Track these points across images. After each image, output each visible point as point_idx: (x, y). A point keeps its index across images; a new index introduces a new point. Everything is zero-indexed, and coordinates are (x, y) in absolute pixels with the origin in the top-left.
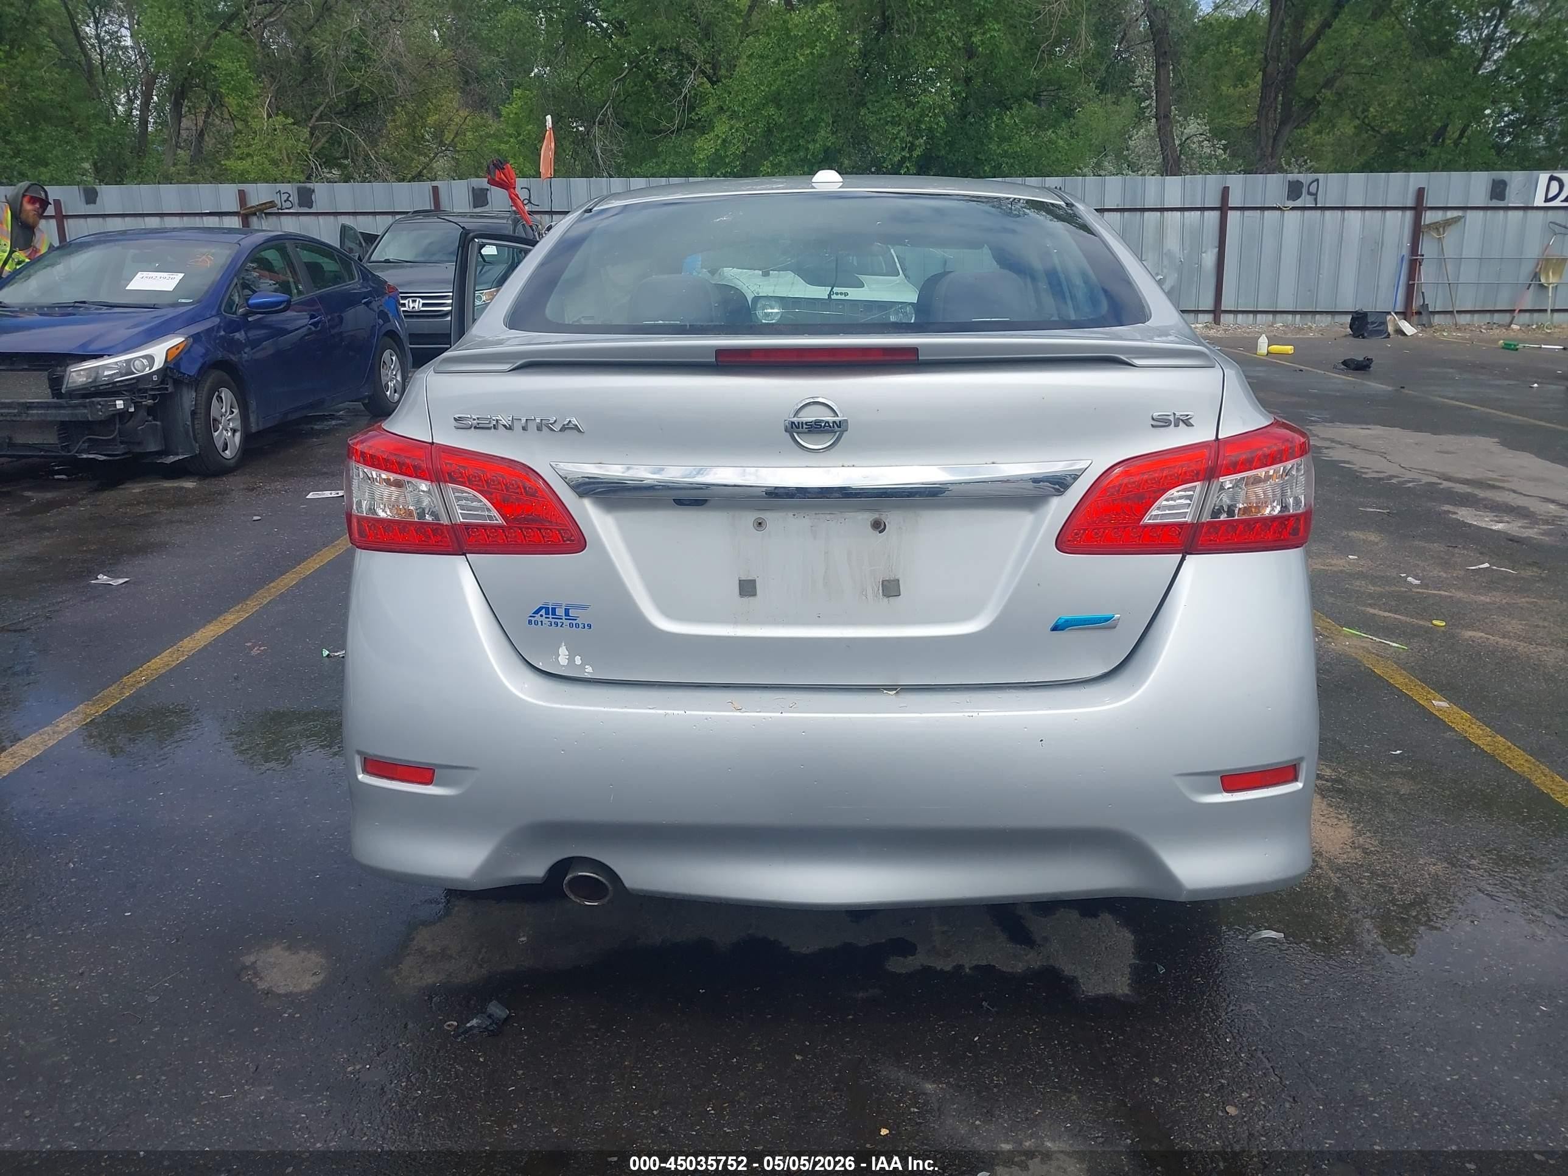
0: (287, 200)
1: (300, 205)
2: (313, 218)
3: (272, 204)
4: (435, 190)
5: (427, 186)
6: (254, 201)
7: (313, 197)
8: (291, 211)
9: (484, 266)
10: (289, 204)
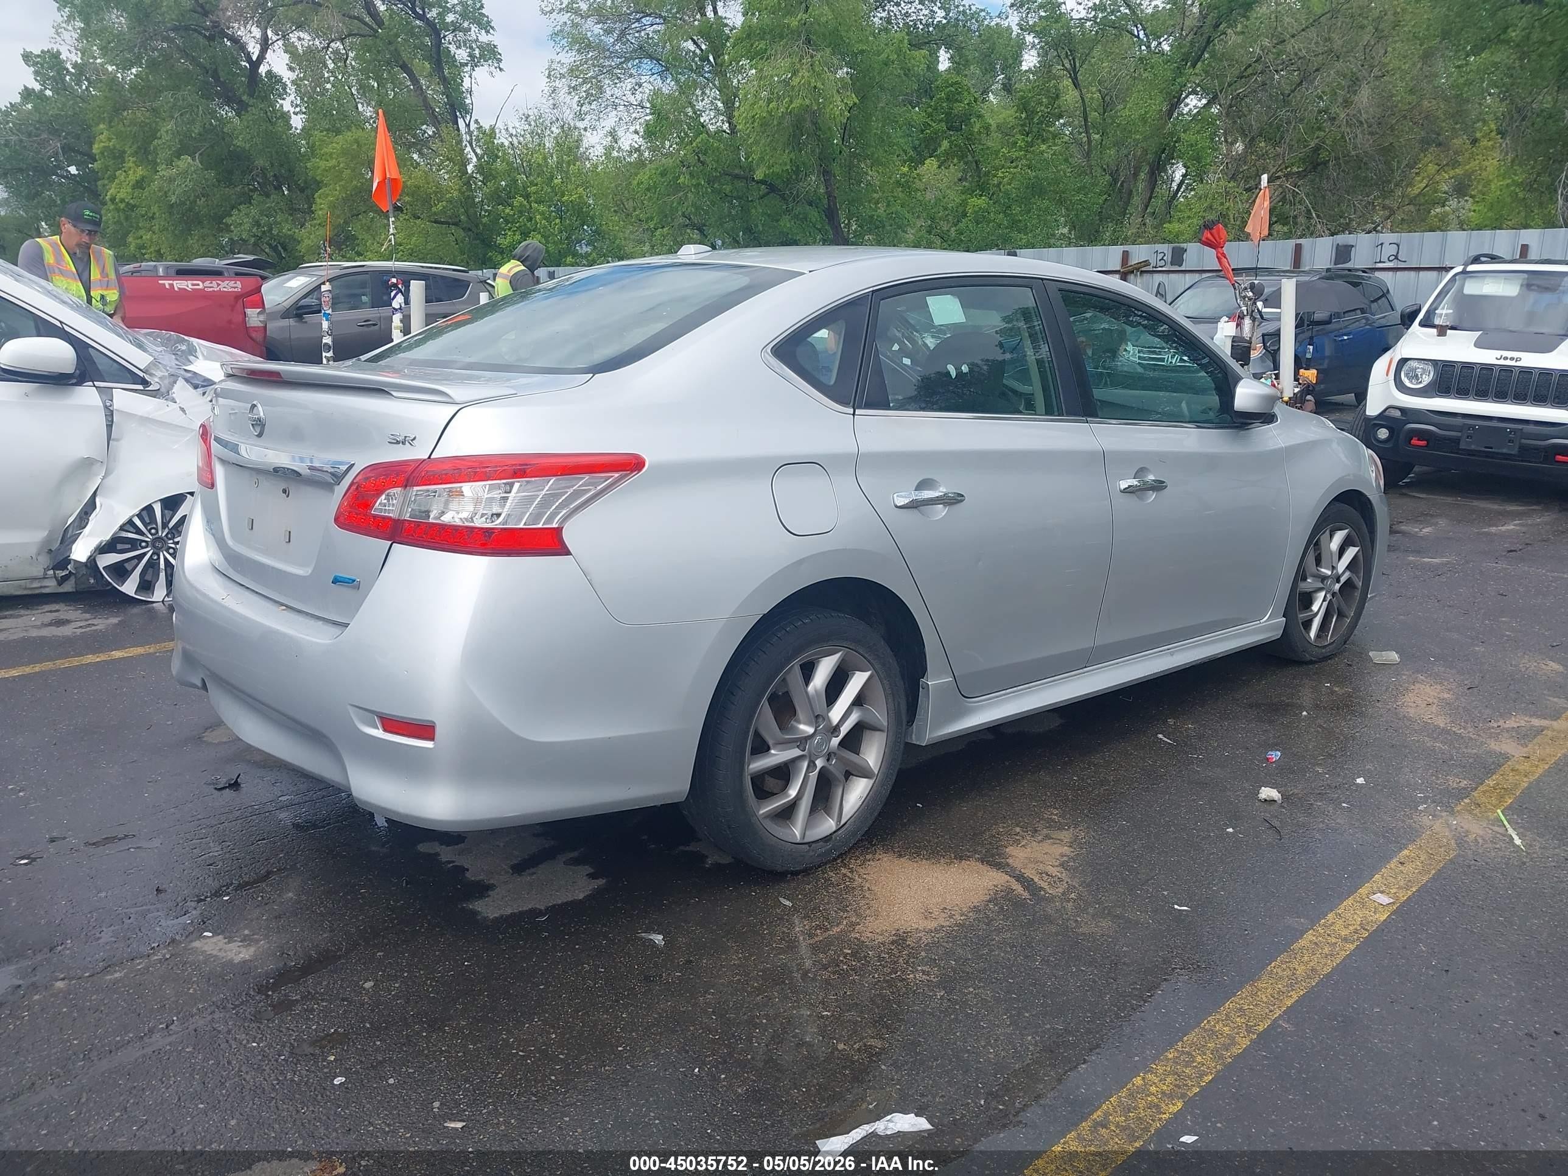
0: (1162, 259)
1: (1172, 264)
2: (1181, 275)
3: (1146, 263)
4: (1298, 249)
5: (1292, 243)
6: (1134, 261)
7: (1185, 256)
8: (1164, 269)
9: (1261, 323)
10: (1163, 262)
